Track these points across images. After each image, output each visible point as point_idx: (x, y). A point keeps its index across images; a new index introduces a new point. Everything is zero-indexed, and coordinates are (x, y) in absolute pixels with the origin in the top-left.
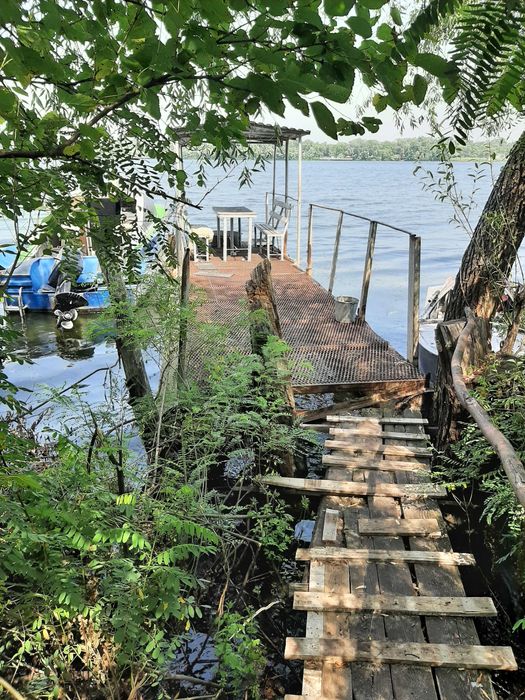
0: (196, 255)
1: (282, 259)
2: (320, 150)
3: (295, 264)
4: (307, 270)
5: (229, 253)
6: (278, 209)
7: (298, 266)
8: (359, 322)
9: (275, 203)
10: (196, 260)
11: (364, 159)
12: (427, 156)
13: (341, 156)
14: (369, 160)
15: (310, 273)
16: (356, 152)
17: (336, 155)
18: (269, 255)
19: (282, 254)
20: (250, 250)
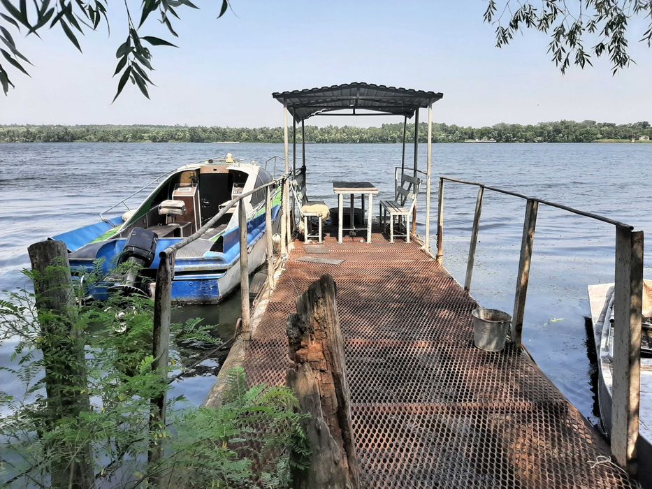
0: (306, 236)
1: (408, 241)
2: (466, 133)
3: (422, 248)
4: (437, 257)
5: (345, 233)
6: (406, 185)
7: (427, 250)
8: (512, 349)
9: (405, 178)
10: (307, 241)
11: (507, 141)
12: (570, 139)
13: (485, 139)
14: (513, 142)
15: (440, 260)
16: (499, 135)
17: (480, 138)
18: (392, 236)
19: (408, 236)
20: (369, 229)
